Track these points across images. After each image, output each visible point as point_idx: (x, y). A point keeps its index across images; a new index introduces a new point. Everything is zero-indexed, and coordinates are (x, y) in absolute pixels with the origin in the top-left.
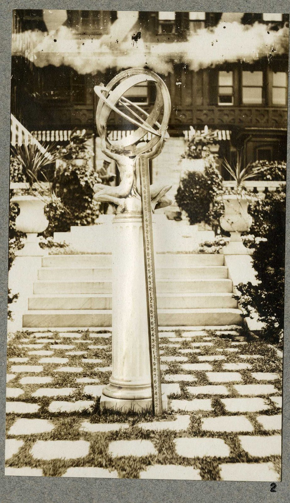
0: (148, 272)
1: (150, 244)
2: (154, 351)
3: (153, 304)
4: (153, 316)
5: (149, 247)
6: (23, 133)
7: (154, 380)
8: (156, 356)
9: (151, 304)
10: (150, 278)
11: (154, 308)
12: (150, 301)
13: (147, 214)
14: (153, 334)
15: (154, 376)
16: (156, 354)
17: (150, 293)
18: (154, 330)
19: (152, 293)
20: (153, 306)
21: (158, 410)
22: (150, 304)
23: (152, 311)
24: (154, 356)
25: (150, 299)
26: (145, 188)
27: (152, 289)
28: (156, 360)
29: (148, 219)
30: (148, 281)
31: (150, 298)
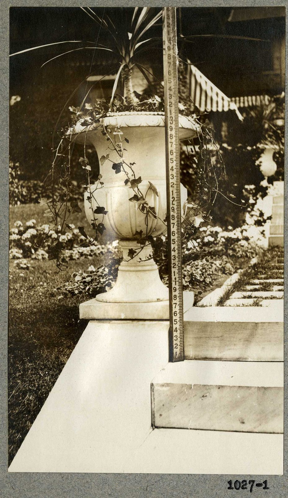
0: (170, 161)
1: (174, 123)
2: (174, 272)
3: (175, 207)
4: (176, 224)
5: (173, 126)
6: (223, 99)
7: (174, 311)
8: (177, 279)
9: (174, 206)
10: (173, 170)
11: (176, 213)
12: (171, 202)
13: (172, 80)
14: (174, 248)
15: (174, 306)
16: (177, 276)
17: (172, 191)
18: (176, 242)
19: (175, 191)
20: (176, 210)
21: (178, 353)
22: (171, 206)
23: (173, 216)
24: (175, 279)
25: (171, 200)
26: (170, 43)
27: (175, 186)
28: (177, 283)
29: (172, 88)
30: (170, 174)
31: (172, 198)
